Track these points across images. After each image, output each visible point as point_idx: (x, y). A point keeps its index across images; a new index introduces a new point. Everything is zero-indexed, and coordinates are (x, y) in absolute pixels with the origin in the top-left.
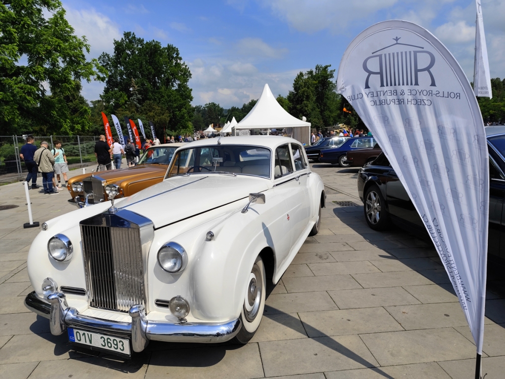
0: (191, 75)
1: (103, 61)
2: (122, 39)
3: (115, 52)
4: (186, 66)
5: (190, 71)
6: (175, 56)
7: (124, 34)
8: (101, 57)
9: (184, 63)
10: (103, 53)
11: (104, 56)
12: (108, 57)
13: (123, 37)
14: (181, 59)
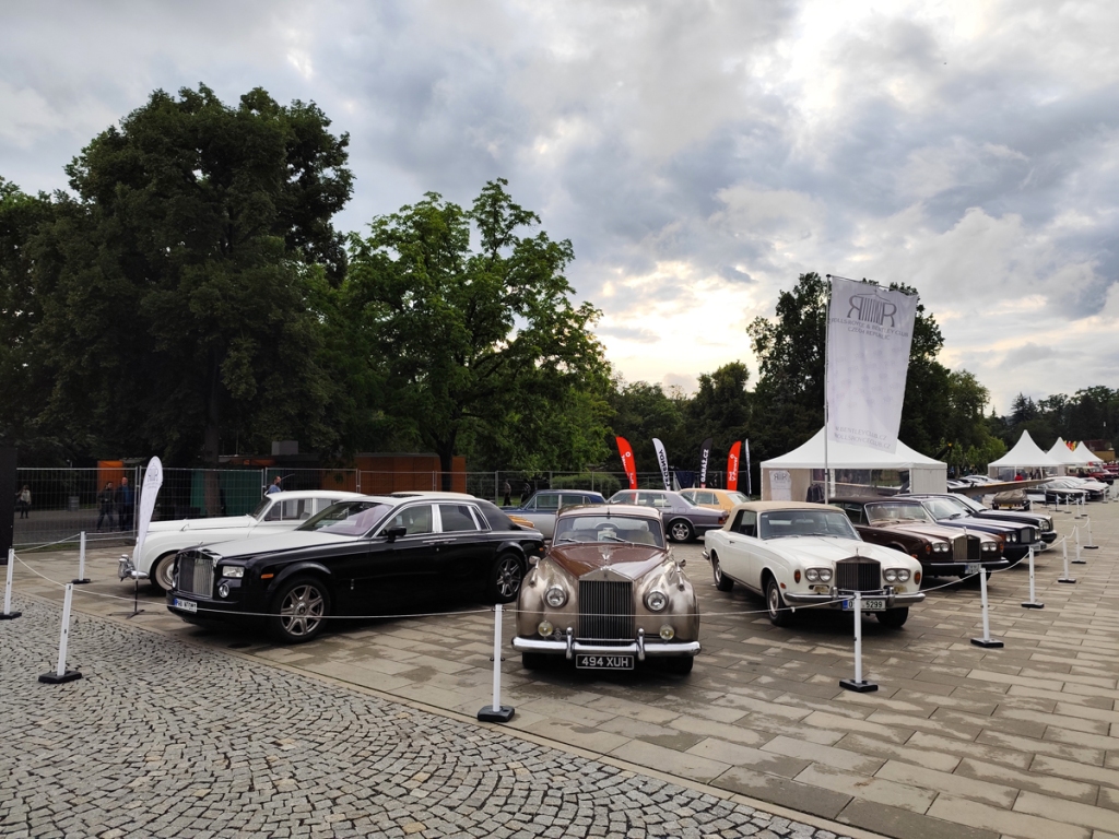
0: (941, 340)
1: (756, 332)
3: (778, 315)
4: (934, 322)
5: (939, 333)
7: (799, 279)
8: (751, 326)
9: (931, 317)
10: (758, 318)
11: (757, 324)
12: (766, 325)
13: (798, 283)
14: (921, 308)
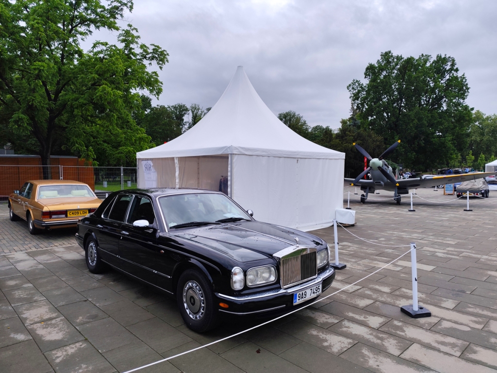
1: (353, 88)
2: (378, 61)
3: (366, 77)
4: (464, 78)
6: (448, 68)
7: (381, 55)
8: (350, 85)
10: (354, 80)
11: (354, 83)
12: (359, 84)
14: (457, 70)
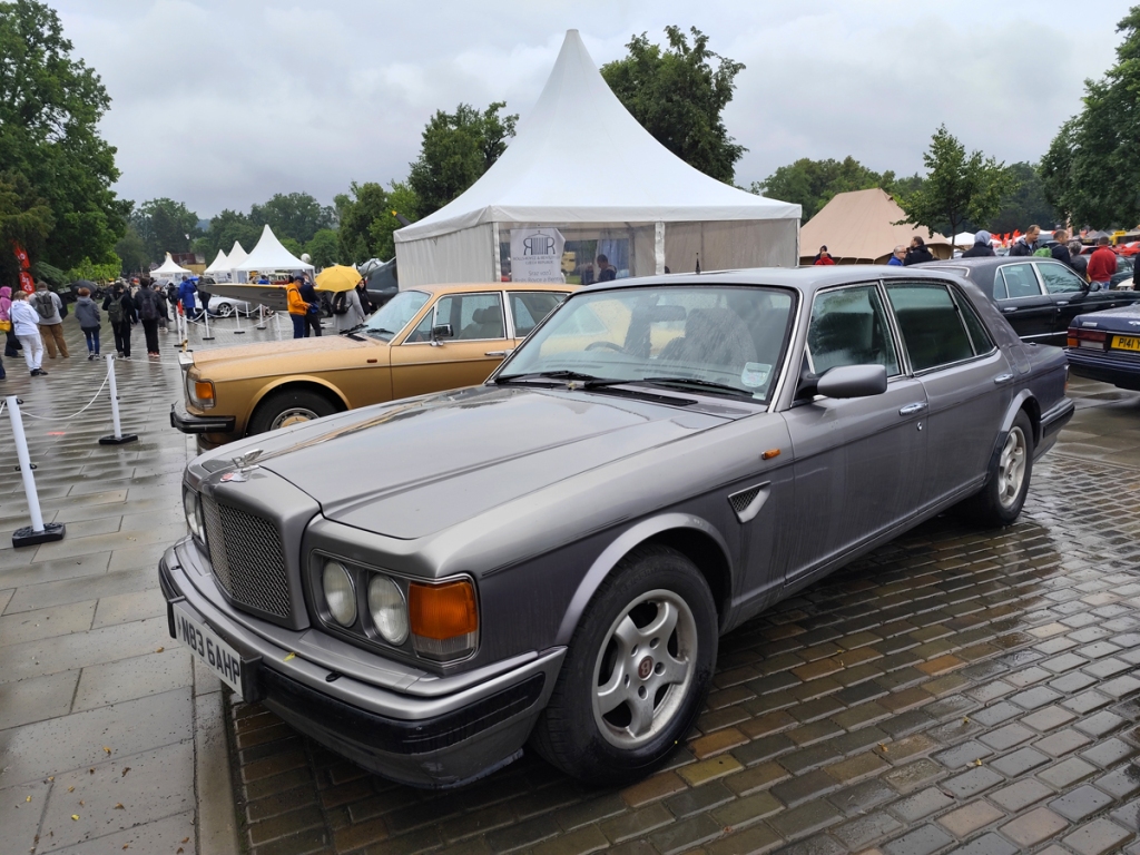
0: (107, 99)
4: (93, 70)
5: (103, 89)
6: (47, 32)
9: (82, 62)
14: (68, 46)
